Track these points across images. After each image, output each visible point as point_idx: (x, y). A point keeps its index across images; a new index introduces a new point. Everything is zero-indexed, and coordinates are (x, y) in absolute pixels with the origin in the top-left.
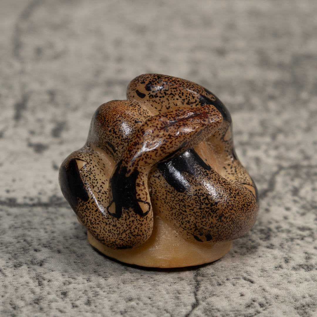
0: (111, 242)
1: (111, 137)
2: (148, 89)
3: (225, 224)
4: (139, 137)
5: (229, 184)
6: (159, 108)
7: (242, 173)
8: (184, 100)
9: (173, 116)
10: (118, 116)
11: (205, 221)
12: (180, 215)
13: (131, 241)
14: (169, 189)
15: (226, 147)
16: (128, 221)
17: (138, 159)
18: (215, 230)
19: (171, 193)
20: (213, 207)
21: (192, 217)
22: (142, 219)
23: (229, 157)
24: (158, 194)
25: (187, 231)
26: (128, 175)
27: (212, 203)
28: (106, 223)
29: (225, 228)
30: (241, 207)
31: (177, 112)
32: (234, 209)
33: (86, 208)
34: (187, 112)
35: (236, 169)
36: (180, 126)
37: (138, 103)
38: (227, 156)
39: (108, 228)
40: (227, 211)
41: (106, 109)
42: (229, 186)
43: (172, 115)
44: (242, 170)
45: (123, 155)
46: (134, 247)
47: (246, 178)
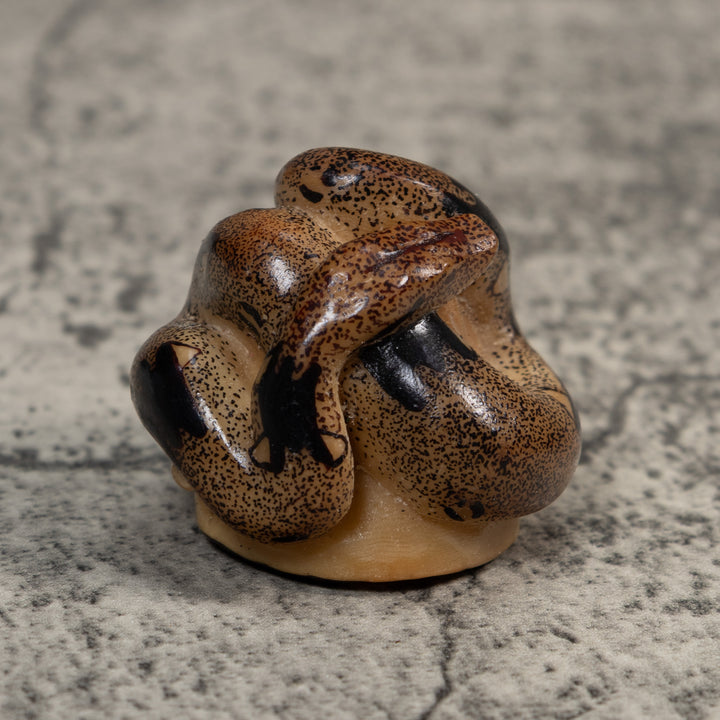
0: (261, 528)
1: (251, 292)
2: (327, 181)
3: (514, 479)
4: (319, 291)
5: (518, 391)
6: (354, 225)
7: (536, 366)
8: (409, 204)
9: (392, 241)
10: (266, 244)
11: (470, 473)
12: (413, 463)
13: (306, 523)
14: (389, 404)
15: (497, 309)
16: (299, 479)
17: (319, 339)
18: (493, 492)
19: (393, 413)
20: (487, 442)
21: (442, 465)
22: (330, 474)
23: (504, 330)
24: (362, 416)
25: (430, 497)
26: (296, 376)
27: (485, 434)
28: (249, 485)
29: (514, 488)
30: (546, 440)
31: (400, 232)
32: (533, 444)
33: (201, 453)
34: (421, 230)
35: (521, 357)
36: (409, 262)
37: (305, 214)
38: (500, 328)
39: (253, 497)
40: (518, 450)
41: (235, 228)
42: (520, 395)
43: (388, 238)
44: (534, 358)
45: (284, 331)
46: (312, 536)
47: (546, 375)
